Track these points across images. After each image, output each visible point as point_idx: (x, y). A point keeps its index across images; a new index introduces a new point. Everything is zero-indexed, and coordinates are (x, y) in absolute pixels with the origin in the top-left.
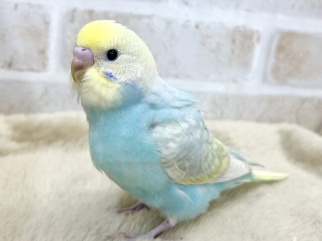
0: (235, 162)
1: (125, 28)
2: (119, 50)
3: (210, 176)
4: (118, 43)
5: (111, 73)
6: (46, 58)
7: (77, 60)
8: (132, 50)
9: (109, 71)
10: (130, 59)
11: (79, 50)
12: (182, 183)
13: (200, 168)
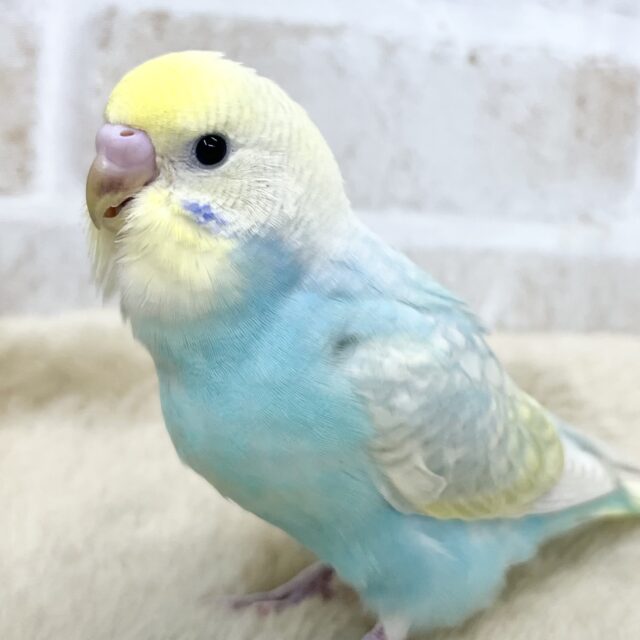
0: (578, 460)
1: (250, 72)
2: (231, 136)
3: (511, 498)
4: (228, 117)
5: (207, 207)
6: (28, 154)
7: (105, 164)
8: (271, 135)
9: (202, 199)
10: (264, 161)
11: (114, 133)
12: (431, 513)
13: (486, 471)
